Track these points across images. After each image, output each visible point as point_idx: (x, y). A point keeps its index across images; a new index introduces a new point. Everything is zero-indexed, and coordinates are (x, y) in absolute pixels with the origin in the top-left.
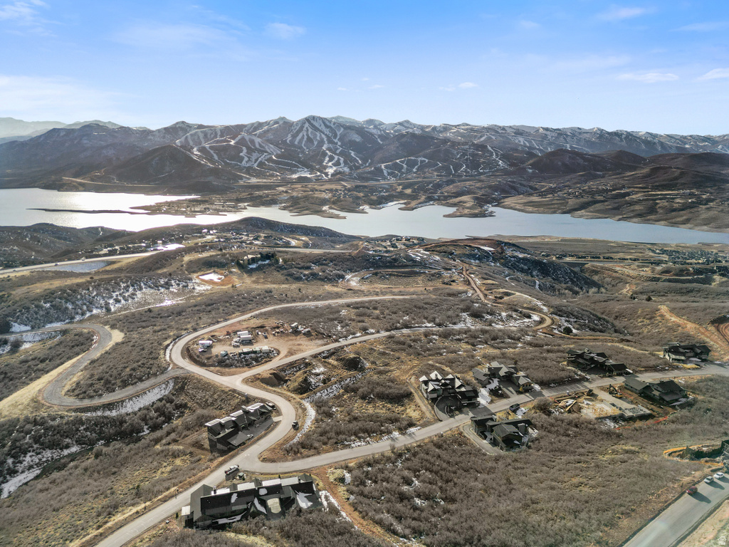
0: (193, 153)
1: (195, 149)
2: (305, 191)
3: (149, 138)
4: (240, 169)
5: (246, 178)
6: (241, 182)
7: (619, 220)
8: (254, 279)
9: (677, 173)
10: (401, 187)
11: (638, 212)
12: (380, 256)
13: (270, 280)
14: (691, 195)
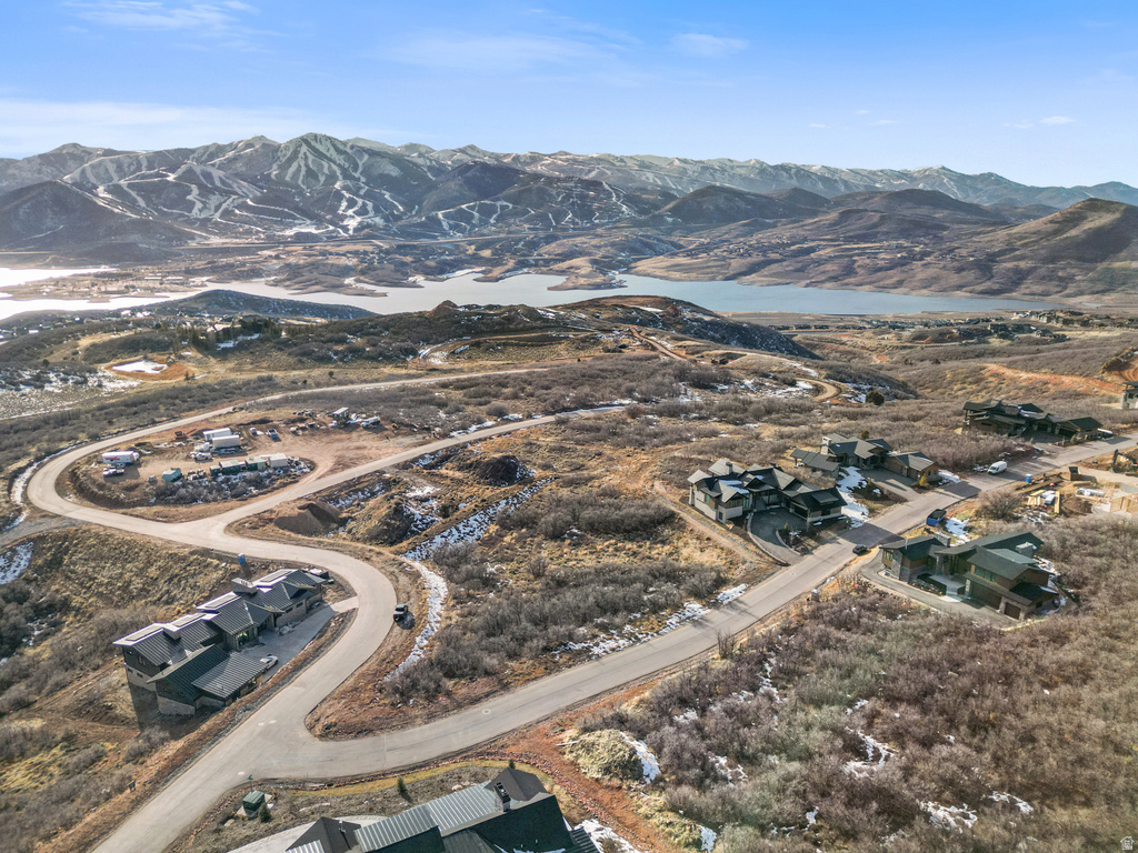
0: (96, 196)
1: (101, 189)
2: (310, 256)
3: (10, 171)
4: (190, 222)
5: (201, 236)
6: (193, 244)
7: (807, 286)
8: (231, 365)
9: (876, 218)
10: (473, 247)
11: (832, 274)
12: (479, 314)
13: (265, 365)
14: (900, 248)
